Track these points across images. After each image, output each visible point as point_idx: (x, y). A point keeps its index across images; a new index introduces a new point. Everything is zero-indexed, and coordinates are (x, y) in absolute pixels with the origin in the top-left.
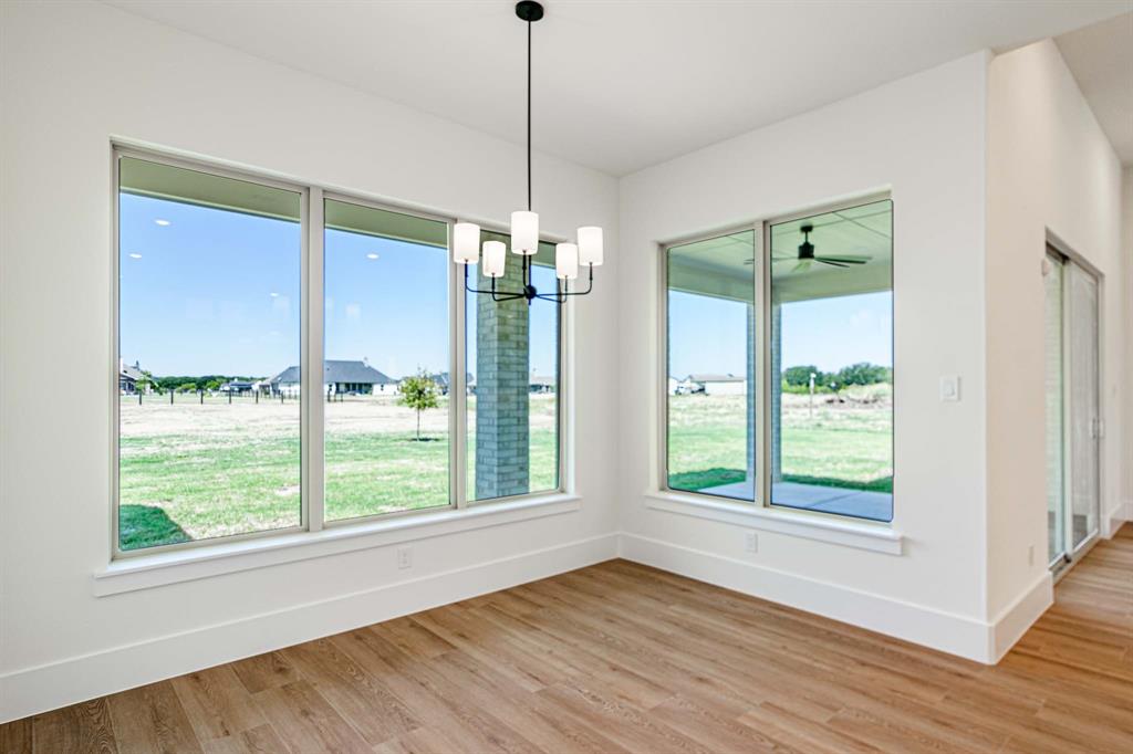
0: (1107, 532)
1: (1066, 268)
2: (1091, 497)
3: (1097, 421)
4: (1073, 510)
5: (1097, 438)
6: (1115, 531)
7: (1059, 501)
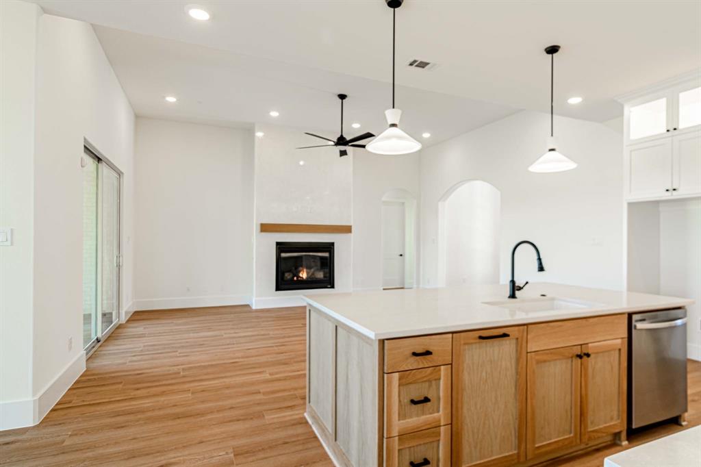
0: (123, 319)
1: (100, 165)
2: (115, 301)
3: (119, 257)
4: (102, 311)
5: (119, 266)
6: (127, 318)
7: (94, 306)
